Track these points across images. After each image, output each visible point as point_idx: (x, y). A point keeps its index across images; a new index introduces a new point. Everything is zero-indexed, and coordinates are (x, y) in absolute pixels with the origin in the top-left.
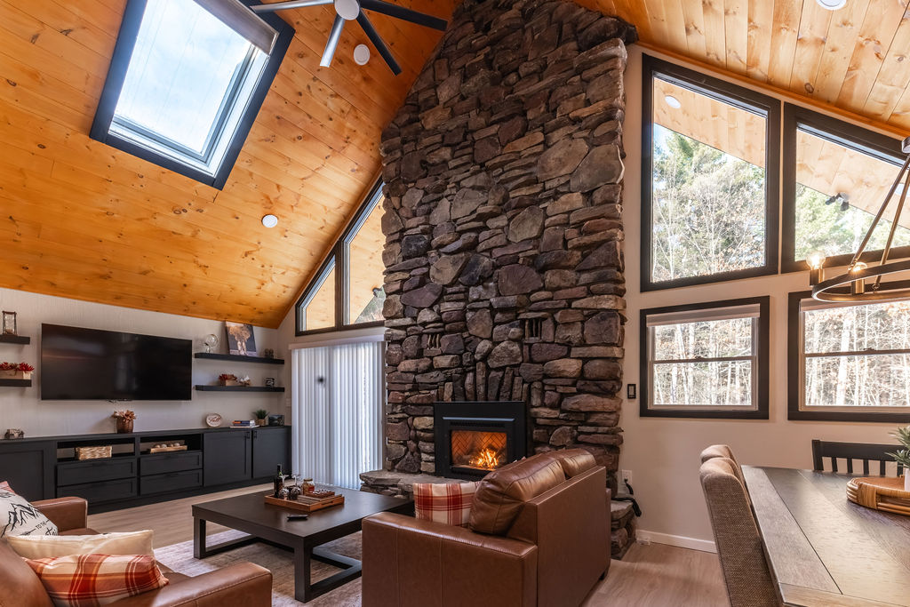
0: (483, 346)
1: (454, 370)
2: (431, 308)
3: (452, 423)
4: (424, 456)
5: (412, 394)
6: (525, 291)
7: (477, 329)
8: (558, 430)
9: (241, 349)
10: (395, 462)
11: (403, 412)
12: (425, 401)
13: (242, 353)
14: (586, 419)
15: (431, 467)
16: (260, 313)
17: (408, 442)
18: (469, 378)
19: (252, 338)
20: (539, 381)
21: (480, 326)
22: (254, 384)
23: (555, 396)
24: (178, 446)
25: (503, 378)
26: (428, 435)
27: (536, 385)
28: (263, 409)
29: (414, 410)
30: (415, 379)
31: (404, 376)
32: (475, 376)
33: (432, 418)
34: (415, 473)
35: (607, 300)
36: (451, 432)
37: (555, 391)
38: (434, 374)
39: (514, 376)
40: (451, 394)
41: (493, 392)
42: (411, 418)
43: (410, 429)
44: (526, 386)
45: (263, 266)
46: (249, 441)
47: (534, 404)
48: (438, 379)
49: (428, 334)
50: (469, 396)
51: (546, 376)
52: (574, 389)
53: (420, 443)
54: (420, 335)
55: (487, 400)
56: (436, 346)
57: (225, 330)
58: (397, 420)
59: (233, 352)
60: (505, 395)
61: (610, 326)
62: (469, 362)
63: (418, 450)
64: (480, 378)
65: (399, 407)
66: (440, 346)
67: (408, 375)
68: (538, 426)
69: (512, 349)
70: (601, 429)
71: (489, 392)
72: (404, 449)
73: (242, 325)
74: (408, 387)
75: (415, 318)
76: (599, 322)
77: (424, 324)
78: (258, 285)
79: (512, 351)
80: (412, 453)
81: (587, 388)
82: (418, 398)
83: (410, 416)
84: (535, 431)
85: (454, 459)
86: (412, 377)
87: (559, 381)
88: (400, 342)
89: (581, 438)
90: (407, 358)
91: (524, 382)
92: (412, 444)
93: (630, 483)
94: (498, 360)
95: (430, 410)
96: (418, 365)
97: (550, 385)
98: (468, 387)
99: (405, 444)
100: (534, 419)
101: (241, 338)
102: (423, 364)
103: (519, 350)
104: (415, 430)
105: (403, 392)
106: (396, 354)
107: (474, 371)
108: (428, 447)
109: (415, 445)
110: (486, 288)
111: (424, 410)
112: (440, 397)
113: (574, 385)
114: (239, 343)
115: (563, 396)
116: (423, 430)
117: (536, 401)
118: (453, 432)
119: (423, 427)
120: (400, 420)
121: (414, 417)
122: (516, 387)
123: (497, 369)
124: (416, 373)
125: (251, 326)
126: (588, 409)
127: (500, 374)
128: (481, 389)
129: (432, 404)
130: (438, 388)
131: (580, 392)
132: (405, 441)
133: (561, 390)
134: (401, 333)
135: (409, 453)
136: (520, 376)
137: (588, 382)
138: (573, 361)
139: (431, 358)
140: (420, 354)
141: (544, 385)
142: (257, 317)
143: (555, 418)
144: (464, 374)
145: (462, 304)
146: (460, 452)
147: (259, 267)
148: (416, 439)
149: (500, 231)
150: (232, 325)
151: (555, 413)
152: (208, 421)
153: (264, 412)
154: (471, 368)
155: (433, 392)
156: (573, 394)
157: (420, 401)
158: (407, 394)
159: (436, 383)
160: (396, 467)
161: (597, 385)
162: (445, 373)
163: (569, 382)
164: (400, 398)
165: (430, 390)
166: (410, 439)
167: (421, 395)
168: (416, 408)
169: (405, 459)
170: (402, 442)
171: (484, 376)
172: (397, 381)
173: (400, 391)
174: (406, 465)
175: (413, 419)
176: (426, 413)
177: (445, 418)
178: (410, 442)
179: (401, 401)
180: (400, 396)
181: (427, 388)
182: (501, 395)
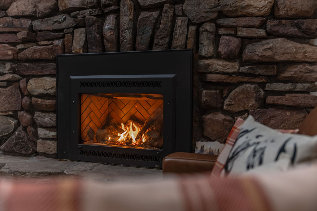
1: (88, 12)
3: (84, 83)
4: (42, 132)
5: (27, 45)
8: (238, 89)
11: (14, 72)
12: (45, 55)
14: (279, 73)
15: (52, 146)
17: (20, 113)
18: (109, 23)
20: (211, 21)
23: (235, 42)
25: (158, 20)
26: (48, 102)
27: (208, 27)
29: (29, 68)
30: (31, 26)
31: (16, 22)
32: (118, 19)
33: (54, 79)
34: (29, 156)
36: (80, 96)
37: (235, 35)
38: (59, 18)
39: (175, 16)
40: (82, 43)
41: (144, 38)
42: (25, 79)
43: (23, 95)
44: (192, 28)
47: (204, 53)
48: (64, 25)
50: (108, 45)
51: (222, 14)
52: (262, 32)
53: (37, 114)
58: (5, 84)
60: (161, 42)
63: (34, 124)
64: (125, 20)
65: (8, 66)
67: (23, 21)
68: (209, 85)
70: (300, 86)
71: (138, 38)
72: (13, 122)
74: (21, 35)
80: (25, 129)
81: (281, 30)
82: (35, 51)
83: (24, 77)
84: (204, 92)
85: (85, 134)
86: (27, 23)
87: (242, 21)
89: (271, 99)
91: (190, 23)
92: (26, 117)
95: (51, 67)
96: (36, 6)
97: (227, 27)
98: (108, 34)
99: (14, 116)
100: (203, 75)
102: (44, 4)
104: (30, 96)
105: (14, 44)
107: (117, 12)
108: (47, 119)
109: (28, 117)
111: (42, 69)
112: (66, 48)
113: (262, 26)
115: (246, 41)
116: (41, 96)
117: (206, 48)
118: (84, 97)
119: (41, 91)
120: (9, 82)
121: (28, 77)
122: (178, 31)
123: (150, 8)
124: (32, 17)
126: (284, 58)
127: (155, 14)
128: (128, 35)
129: (54, 60)
130: (64, 36)
131: (271, 35)
132: (15, 112)
133: (243, 33)
135: (20, 128)
136: (184, 15)
137: (283, 21)
141: (218, 26)
143: (233, 73)
144: (102, 16)
146: (91, 125)
148: (31, 109)
151: (233, 67)
154: (113, 7)
155: (56, 42)
156: (260, 39)
157: (37, 56)
158: (19, 47)
159: (61, 30)
160: (2, 147)
161: (297, 26)
162: (75, 17)
163: (257, 21)
164: (10, 53)
165: (52, 40)
166: (22, 109)
167: (40, 47)
168: (32, 65)
169: (14, 136)
170: (10, 113)
171: (131, 17)
172: (7, 30)
173: (9, 43)
174: (16, 144)
175: (27, 82)
176: (45, 72)
177: (72, 77)
178: (22, 112)
179: (11, 57)
180: (10, 50)
181: (48, 38)
182: (156, 41)
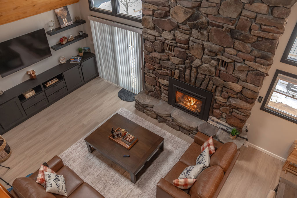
0: (197, 62)
1: (180, 66)
2: (170, 31)
3: (178, 89)
4: (163, 94)
5: (158, 69)
6: (222, 45)
7: (194, 52)
9: (66, 23)
10: (149, 92)
12: (165, 74)
13: (66, 25)
15: (166, 99)
18: (187, 72)
20: (221, 87)
21: (196, 52)
23: (226, 96)
24: (55, 81)
25: (204, 79)
26: (166, 88)
27: (219, 88)
31: (154, 59)
32: (190, 72)
33: (168, 82)
35: (262, 68)
36: (176, 91)
37: (227, 93)
38: (170, 64)
39: (210, 80)
40: (178, 76)
41: (198, 84)
43: (157, 82)
44: (214, 87)
46: (80, 69)
47: (217, 95)
48: (172, 67)
49: (168, 44)
50: (187, 80)
51: (224, 87)
52: (236, 96)
53: (161, 88)
54: (163, 42)
55: (195, 85)
56: (171, 51)
57: (56, 15)
58: (150, 76)
59: (62, 26)
60: (204, 86)
61: (260, 79)
62: (188, 66)
63: (161, 91)
64: (193, 75)
65: (151, 71)
66: (174, 51)
67: (156, 59)
68: (217, 103)
69: (211, 69)
70: (242, 114)
71: (196, 82)
72: (153, 88)
73: (62, 8)
75: (160, 33)
76: (255, 75)
79: (210, 70)
80: (158, 91)
81: (241, 98)
82: (161, 73)
84: (215, 105)
86: (158, 61)
87: (230, 91)
89: (234, 114)
90: (155, 51)
91: (214, 85)
93: (248, 128)
94: (203, 70)
95: (167, 78)
96: (161, 57)
97: (226, 91)
98: (187, 77)
100: (215, 100)
101: (64, 16)
102: (164, 57)
103: (214, 71)
104: (159, 83)
106: (150, 48)
108: (165, 92)
110: (202, 34)
111: (164, 78)
112: (173, 75)
114: (64, 19)
115: (230, 97)
117: (218, 93)
119: (163, 84)
122: (209, 85)
123: (202, 74)
124: (160, 60)
127: (203, 77)
128: (193, 80)
129: (168, 76)
130: (171, 70)
131: (238, 98)
132: (154, 86)
133: (230, 94)
134: (153, 38)
135: (156, 90)
136: (212, 81)
137: (243, 96)
138: (239, 86)
139: (168, 56)
140: (162, 52)
141: (223, 89)
143: (225, 103)
144: (185, 69)
145: (188, 36)
148: (160, 86)
149: (214, 5)
150: (58, 11)
152: (60, 61)
153: (81, 49)
154: (189, 68)
155: (169, 71)
156: (234, 98)
161: (246, 99)
162: (176, 66)
168: (160, 76)
169: (154, 92)
170: (152, 85)
171: (195, 75)
174: (155, 95)
175: (158, 78)
177: (174, 85)
178: (157, 86)
181: (166, 68)
182: (202, 85)
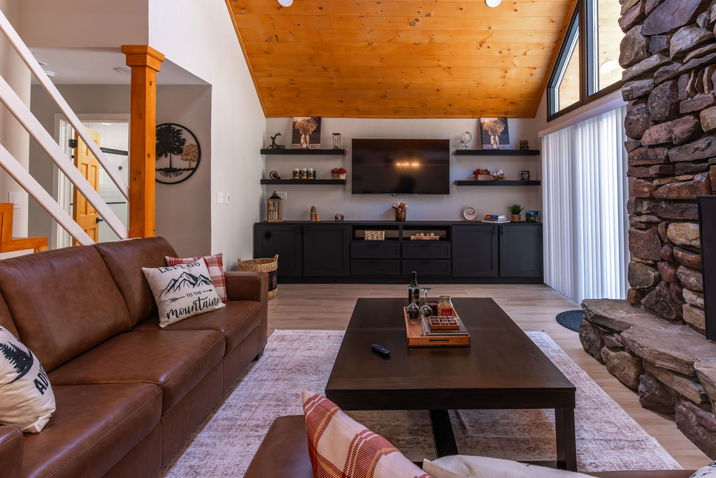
4: (687, 295)
5: (663, 181)
9: (494, 143)
10: (641, 293)
11: (652, 214)
12: (685, 194)
13: (495, 147)
15: (698, 317)
16: (512, 103)
17: (661, 265)
19: (506, 131)
22: (507, 178)
24: (432, 236)
26: (692, 257)
28: (518, 204)
29: (666, 210)
30: (667, 157)
31: (651, 153)
33: (697, 226)
38: (701, 143)
42: (664, 223)
43: (663, 243)
45: (501, 52)
48: (708, 153)
49: (688, 71)
53: (680, 269)
54: (676, 77)
56: (702, 91)
58: (643, 226)
63: (678, 282)
65: (645, 205)
66: (712, 85)
67: (658, 150)
72: (653, 274)
73: (496, 119)
74: (653, 171)
75: (665, 52)
77: (681, 56)
78: (503, 73)
80: (668, 285)
82: (674, 189)
83: (663, 219)
86: (662, 153)
88: (644, 97)
90: (656, 123)
92: (667, 270)
95: (693, 211)
96: (671, 132)
99: (654, 266)
101: (494, 133)
102: (681, 128)
104: (672, 244)
105: (651, 179)
106: (638, 120)
108: (692, 280)
109: (671, 271)
111: (682, 212)
112: (715, 185)
114: (492, 137)
116: (684, 247)
119: (682, 240)
120: (648, 225)
121: (669, 221)
124: (669, 144)
125: (506, 118)
129: (697, 201)
130: (708, 169)
132: (656, 262)
134: (646, 83)
135: (662, 283)
139: (696, 114)
140: (675, 113)
142: (510, 108)
147: (498, 54)
148: (674, 262)
150: (486, 121)
153: (519, 207)
155: (698, 177)
157: (674, 195)
158: (656, 182)
159: (706, 160)
160: (643, 301)
164: (646, 189)
165: (694, 173)
166: (663, 260)
167: (677, 184)
168: (670, 207)
169: (654, 292)
170: (650, 262)
172: (641, 163)
173: (646, 179)
174: (657, 302)
175: (666, 227)
176: (686, 216)
178: (662, 264)
179: (648, 195)
180: (645, 186)
181: (689, 171)
